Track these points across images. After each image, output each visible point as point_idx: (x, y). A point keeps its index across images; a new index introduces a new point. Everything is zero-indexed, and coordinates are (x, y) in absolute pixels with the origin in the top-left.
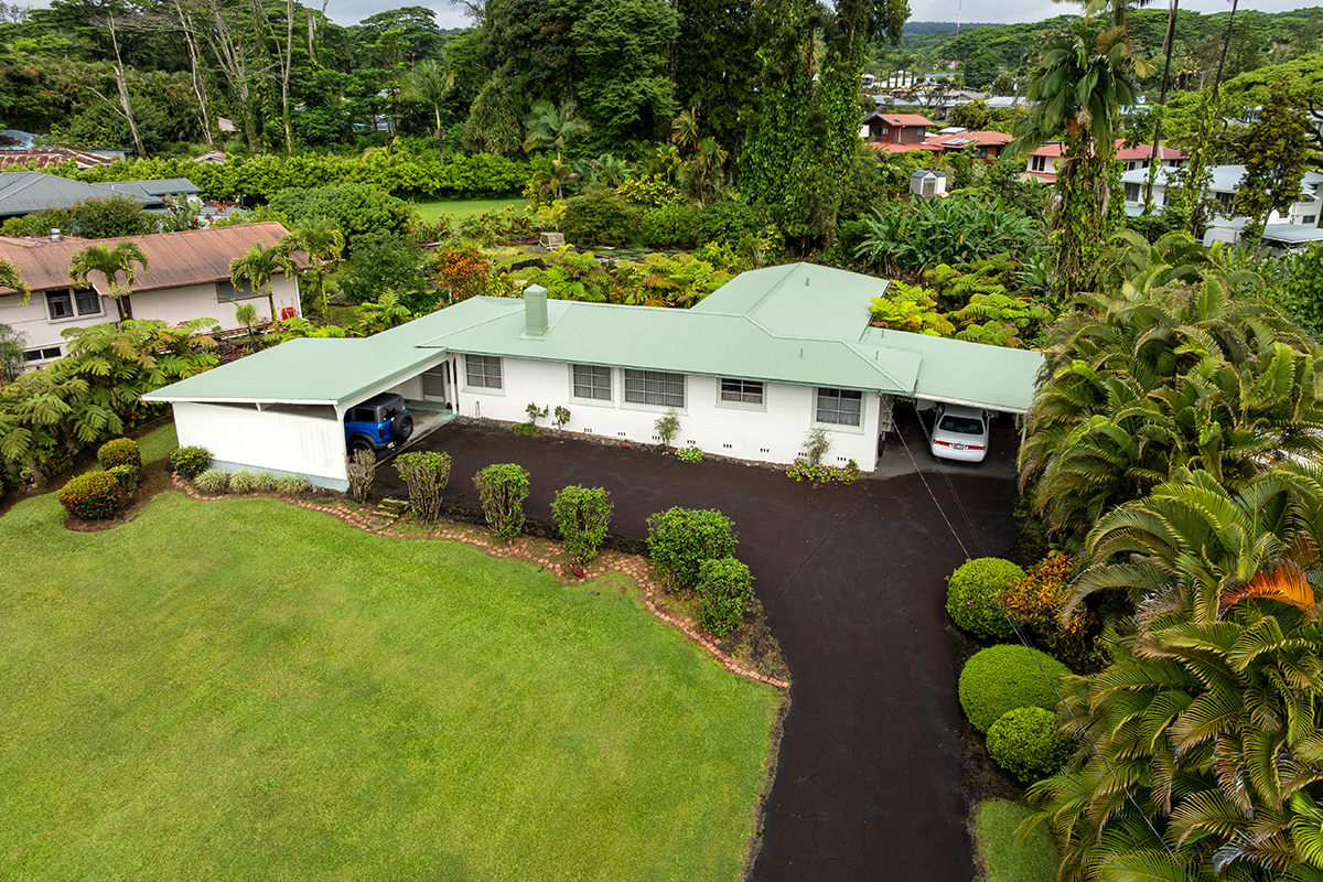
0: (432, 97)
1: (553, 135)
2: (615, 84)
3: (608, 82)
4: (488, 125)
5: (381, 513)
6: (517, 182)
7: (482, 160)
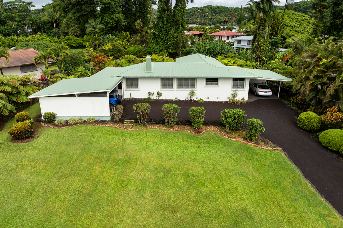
0: (52, 19)
1: (94, 29)
2: (108, 15)
3: (106, 15)
4: (69, 28)
5: (126, 124)
6: (80, 44)
7: (69, 37)
